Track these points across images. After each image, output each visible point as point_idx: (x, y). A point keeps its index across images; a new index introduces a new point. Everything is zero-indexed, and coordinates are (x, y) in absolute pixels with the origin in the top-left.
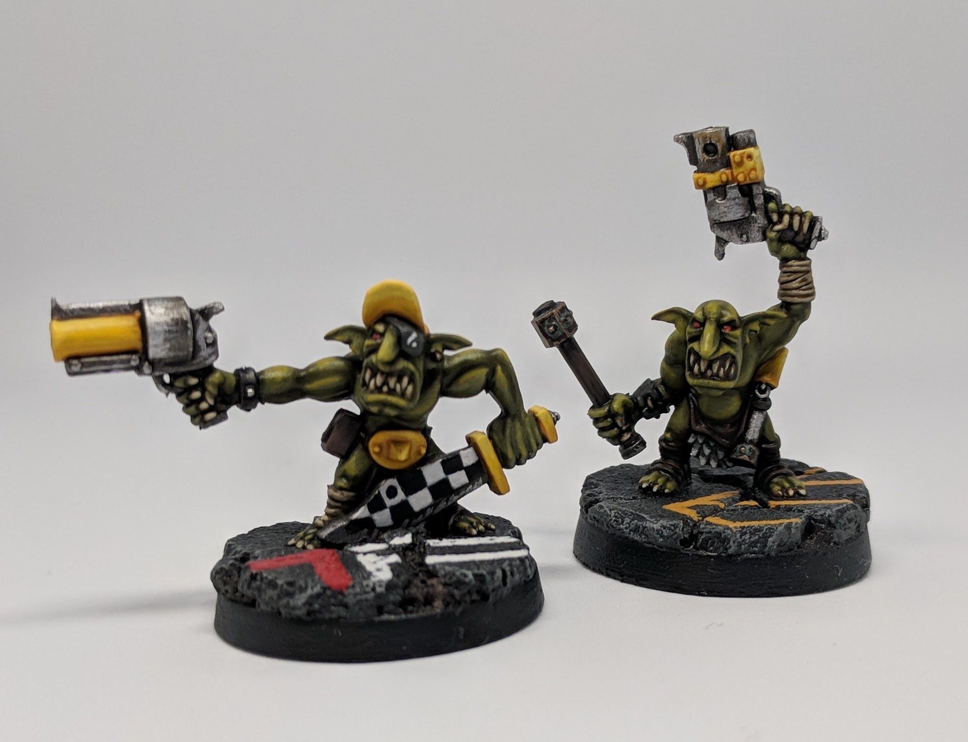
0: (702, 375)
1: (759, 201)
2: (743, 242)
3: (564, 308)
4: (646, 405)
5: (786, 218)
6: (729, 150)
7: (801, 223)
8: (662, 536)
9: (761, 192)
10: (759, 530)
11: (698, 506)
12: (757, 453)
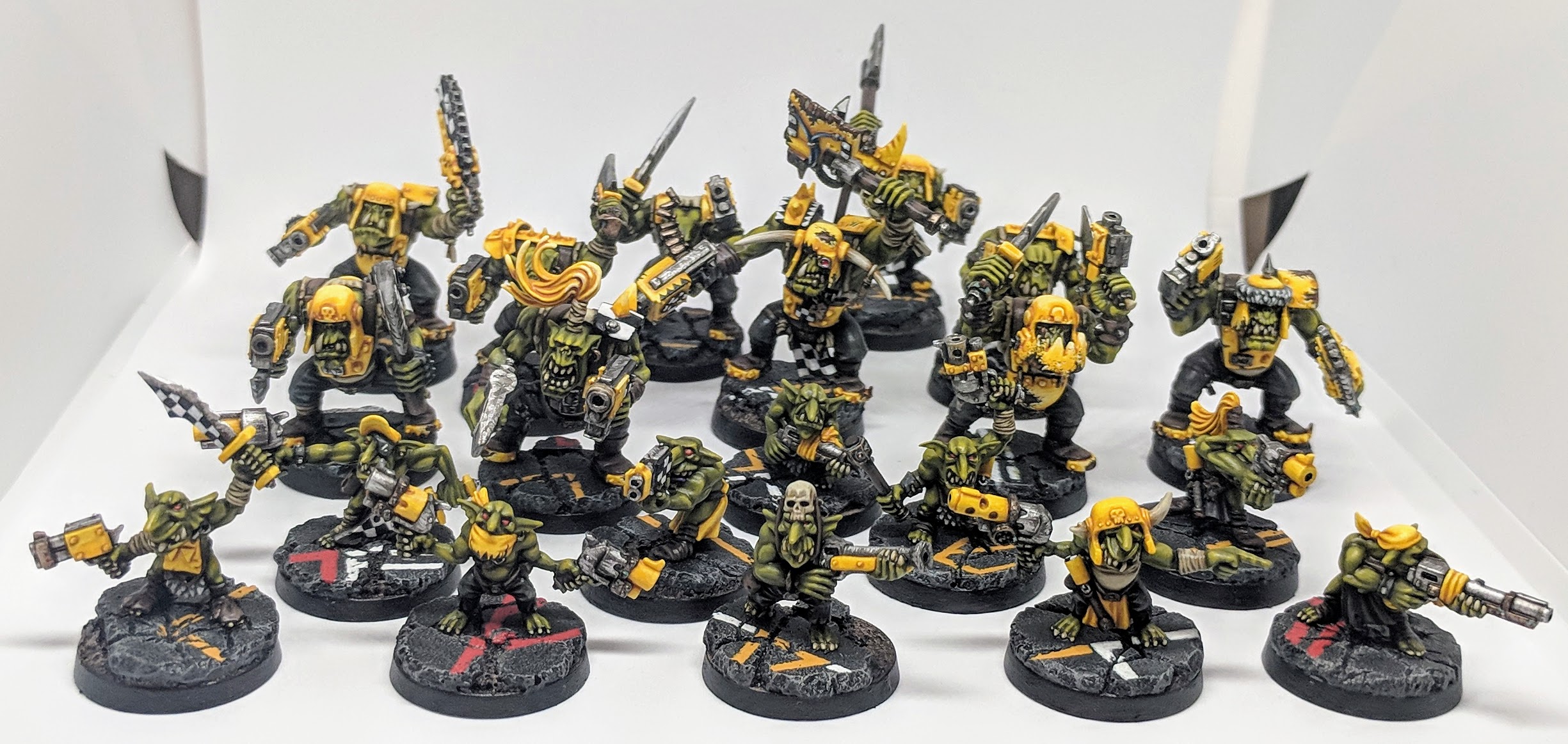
0: (957, 484)
1: (985, 380)
4: (911, 489)
5: (1001, 388)
7: (1010, 391)
8: (938, 580)
11: (951, 555)
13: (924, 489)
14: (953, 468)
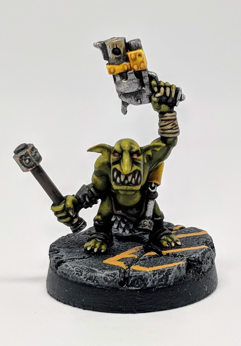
0: (122, 183)
1: (146, 80)
2: (138, 104)
3: (33, 148)
4: (85, 201)
5: (162, 89)
6: (127, 51)
7: (171, 92)
8: (106, 281)
9: (147, 75)
10: (162, 271)
11: (123, 259)
12: (153, 224)
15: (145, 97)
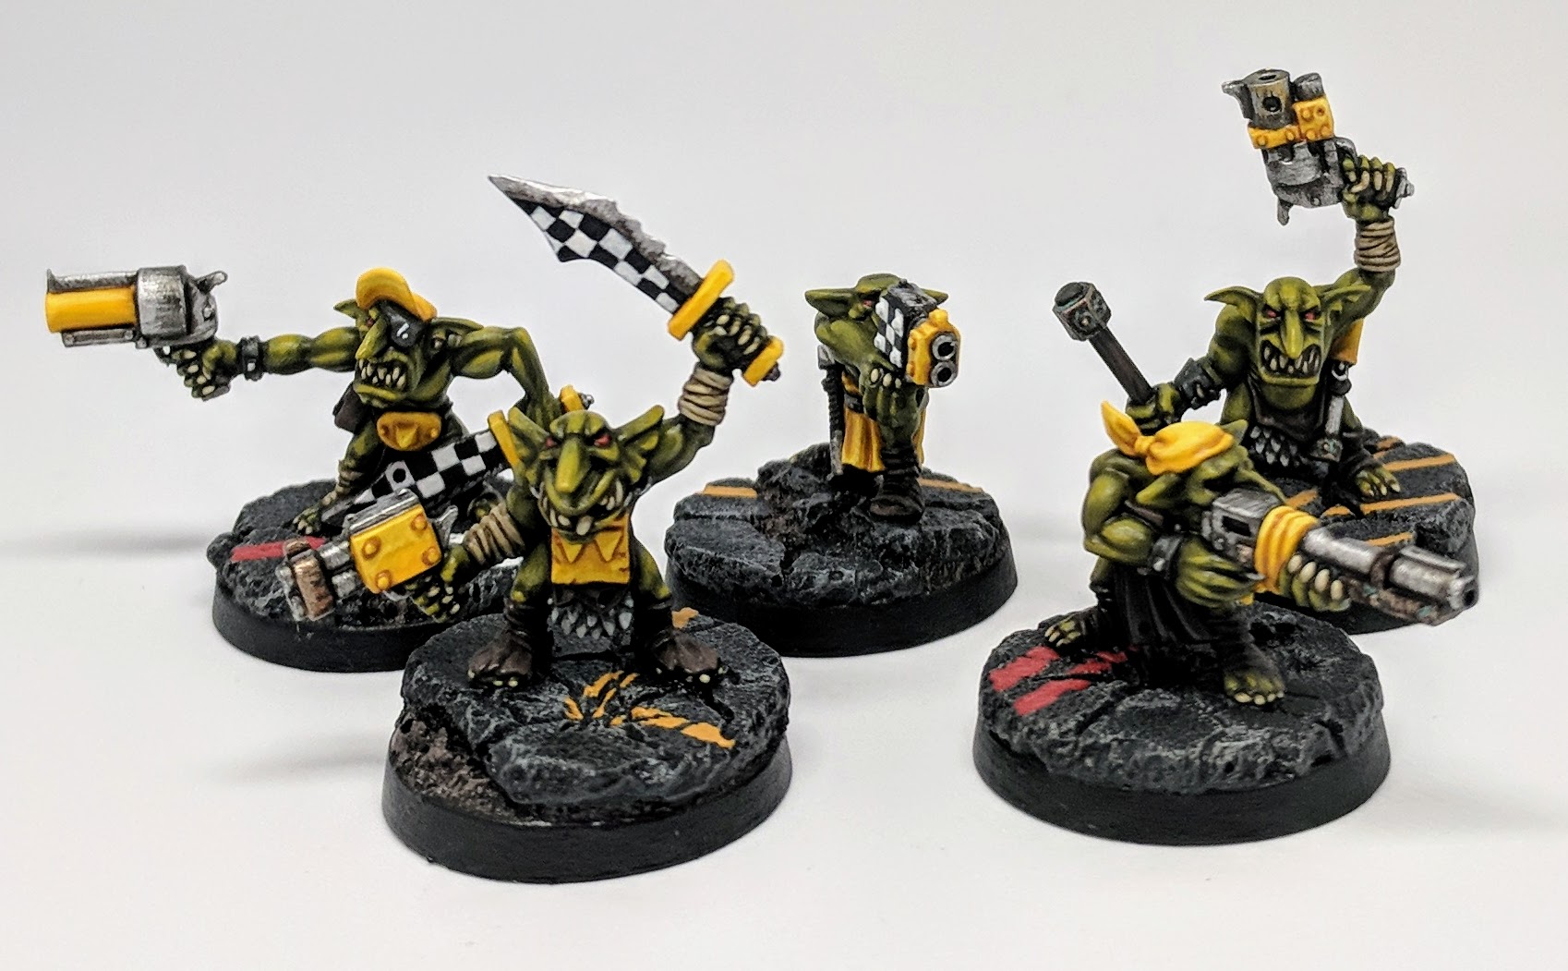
0: (1283, 372)
1: (1333, 159)
2: (1314, 206)
3: (1095, 293)
4: (1195, 394)
5: (1366, 176)
6: (1294, 102)
7: (1384, 181)
9: (1335, 148)
12: (1341, 448)
13: (1224, 393)
14: (1273, 338)
15: (1328, 193)
